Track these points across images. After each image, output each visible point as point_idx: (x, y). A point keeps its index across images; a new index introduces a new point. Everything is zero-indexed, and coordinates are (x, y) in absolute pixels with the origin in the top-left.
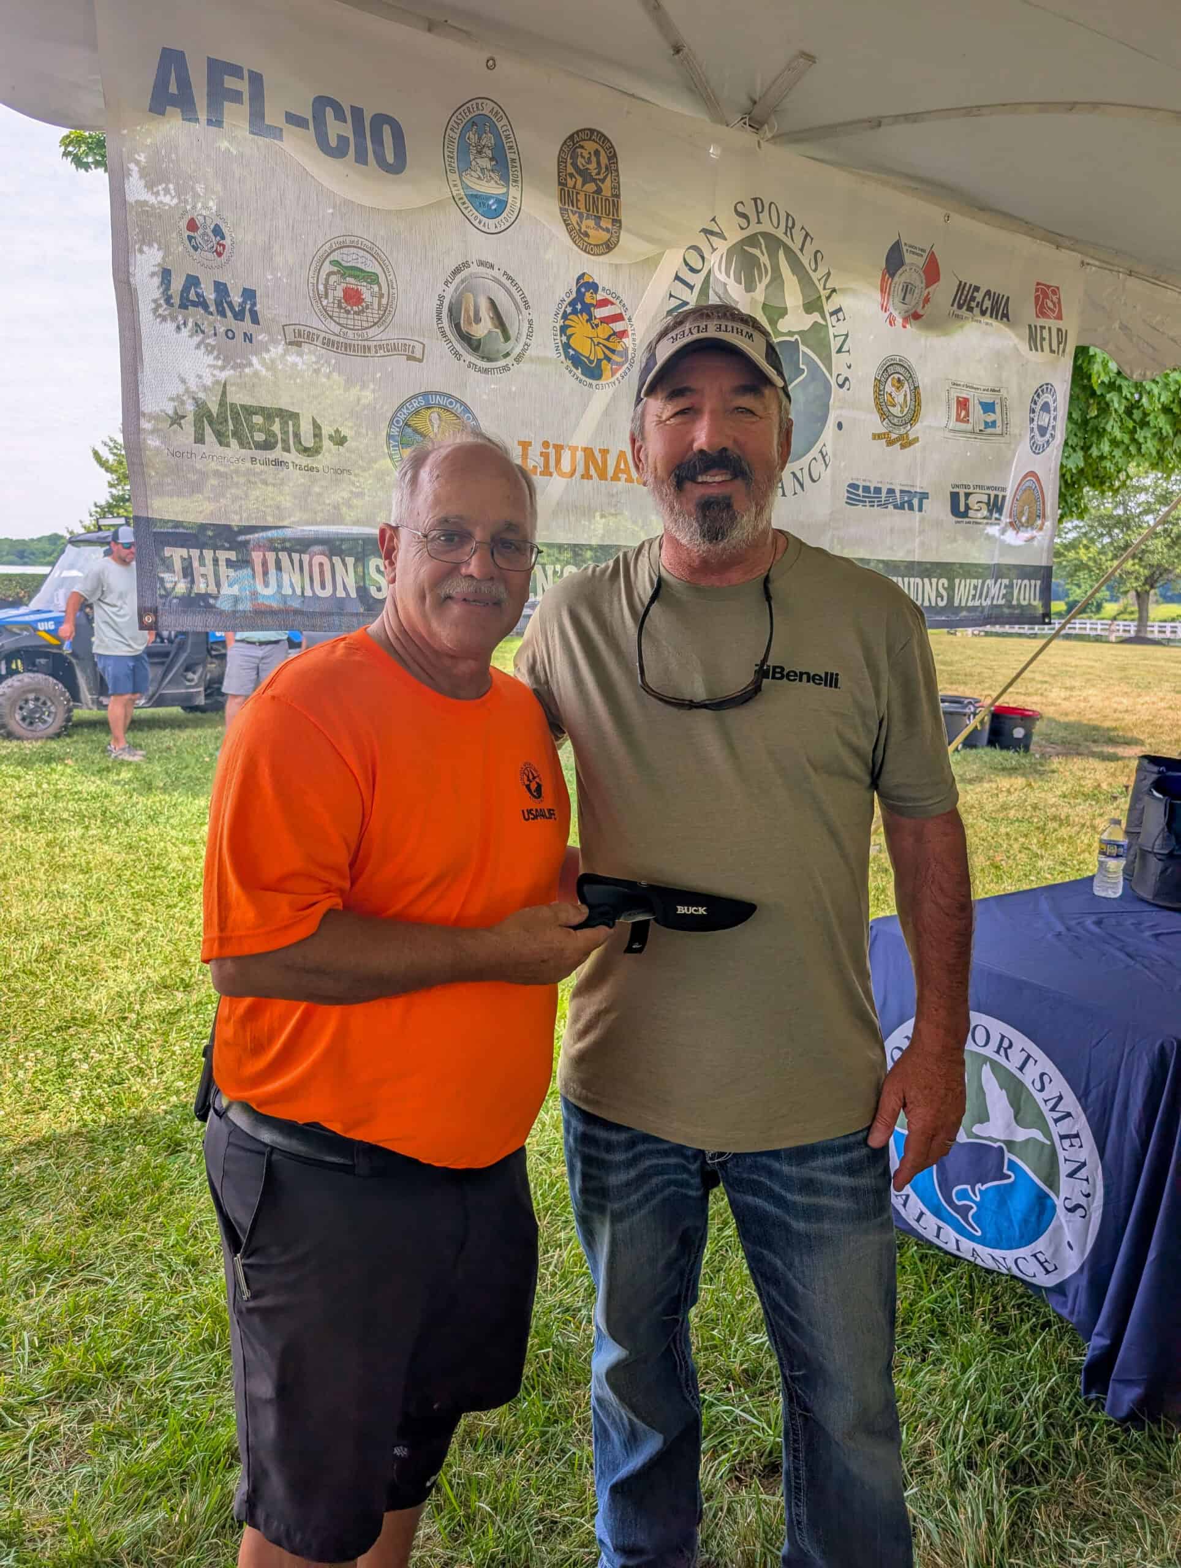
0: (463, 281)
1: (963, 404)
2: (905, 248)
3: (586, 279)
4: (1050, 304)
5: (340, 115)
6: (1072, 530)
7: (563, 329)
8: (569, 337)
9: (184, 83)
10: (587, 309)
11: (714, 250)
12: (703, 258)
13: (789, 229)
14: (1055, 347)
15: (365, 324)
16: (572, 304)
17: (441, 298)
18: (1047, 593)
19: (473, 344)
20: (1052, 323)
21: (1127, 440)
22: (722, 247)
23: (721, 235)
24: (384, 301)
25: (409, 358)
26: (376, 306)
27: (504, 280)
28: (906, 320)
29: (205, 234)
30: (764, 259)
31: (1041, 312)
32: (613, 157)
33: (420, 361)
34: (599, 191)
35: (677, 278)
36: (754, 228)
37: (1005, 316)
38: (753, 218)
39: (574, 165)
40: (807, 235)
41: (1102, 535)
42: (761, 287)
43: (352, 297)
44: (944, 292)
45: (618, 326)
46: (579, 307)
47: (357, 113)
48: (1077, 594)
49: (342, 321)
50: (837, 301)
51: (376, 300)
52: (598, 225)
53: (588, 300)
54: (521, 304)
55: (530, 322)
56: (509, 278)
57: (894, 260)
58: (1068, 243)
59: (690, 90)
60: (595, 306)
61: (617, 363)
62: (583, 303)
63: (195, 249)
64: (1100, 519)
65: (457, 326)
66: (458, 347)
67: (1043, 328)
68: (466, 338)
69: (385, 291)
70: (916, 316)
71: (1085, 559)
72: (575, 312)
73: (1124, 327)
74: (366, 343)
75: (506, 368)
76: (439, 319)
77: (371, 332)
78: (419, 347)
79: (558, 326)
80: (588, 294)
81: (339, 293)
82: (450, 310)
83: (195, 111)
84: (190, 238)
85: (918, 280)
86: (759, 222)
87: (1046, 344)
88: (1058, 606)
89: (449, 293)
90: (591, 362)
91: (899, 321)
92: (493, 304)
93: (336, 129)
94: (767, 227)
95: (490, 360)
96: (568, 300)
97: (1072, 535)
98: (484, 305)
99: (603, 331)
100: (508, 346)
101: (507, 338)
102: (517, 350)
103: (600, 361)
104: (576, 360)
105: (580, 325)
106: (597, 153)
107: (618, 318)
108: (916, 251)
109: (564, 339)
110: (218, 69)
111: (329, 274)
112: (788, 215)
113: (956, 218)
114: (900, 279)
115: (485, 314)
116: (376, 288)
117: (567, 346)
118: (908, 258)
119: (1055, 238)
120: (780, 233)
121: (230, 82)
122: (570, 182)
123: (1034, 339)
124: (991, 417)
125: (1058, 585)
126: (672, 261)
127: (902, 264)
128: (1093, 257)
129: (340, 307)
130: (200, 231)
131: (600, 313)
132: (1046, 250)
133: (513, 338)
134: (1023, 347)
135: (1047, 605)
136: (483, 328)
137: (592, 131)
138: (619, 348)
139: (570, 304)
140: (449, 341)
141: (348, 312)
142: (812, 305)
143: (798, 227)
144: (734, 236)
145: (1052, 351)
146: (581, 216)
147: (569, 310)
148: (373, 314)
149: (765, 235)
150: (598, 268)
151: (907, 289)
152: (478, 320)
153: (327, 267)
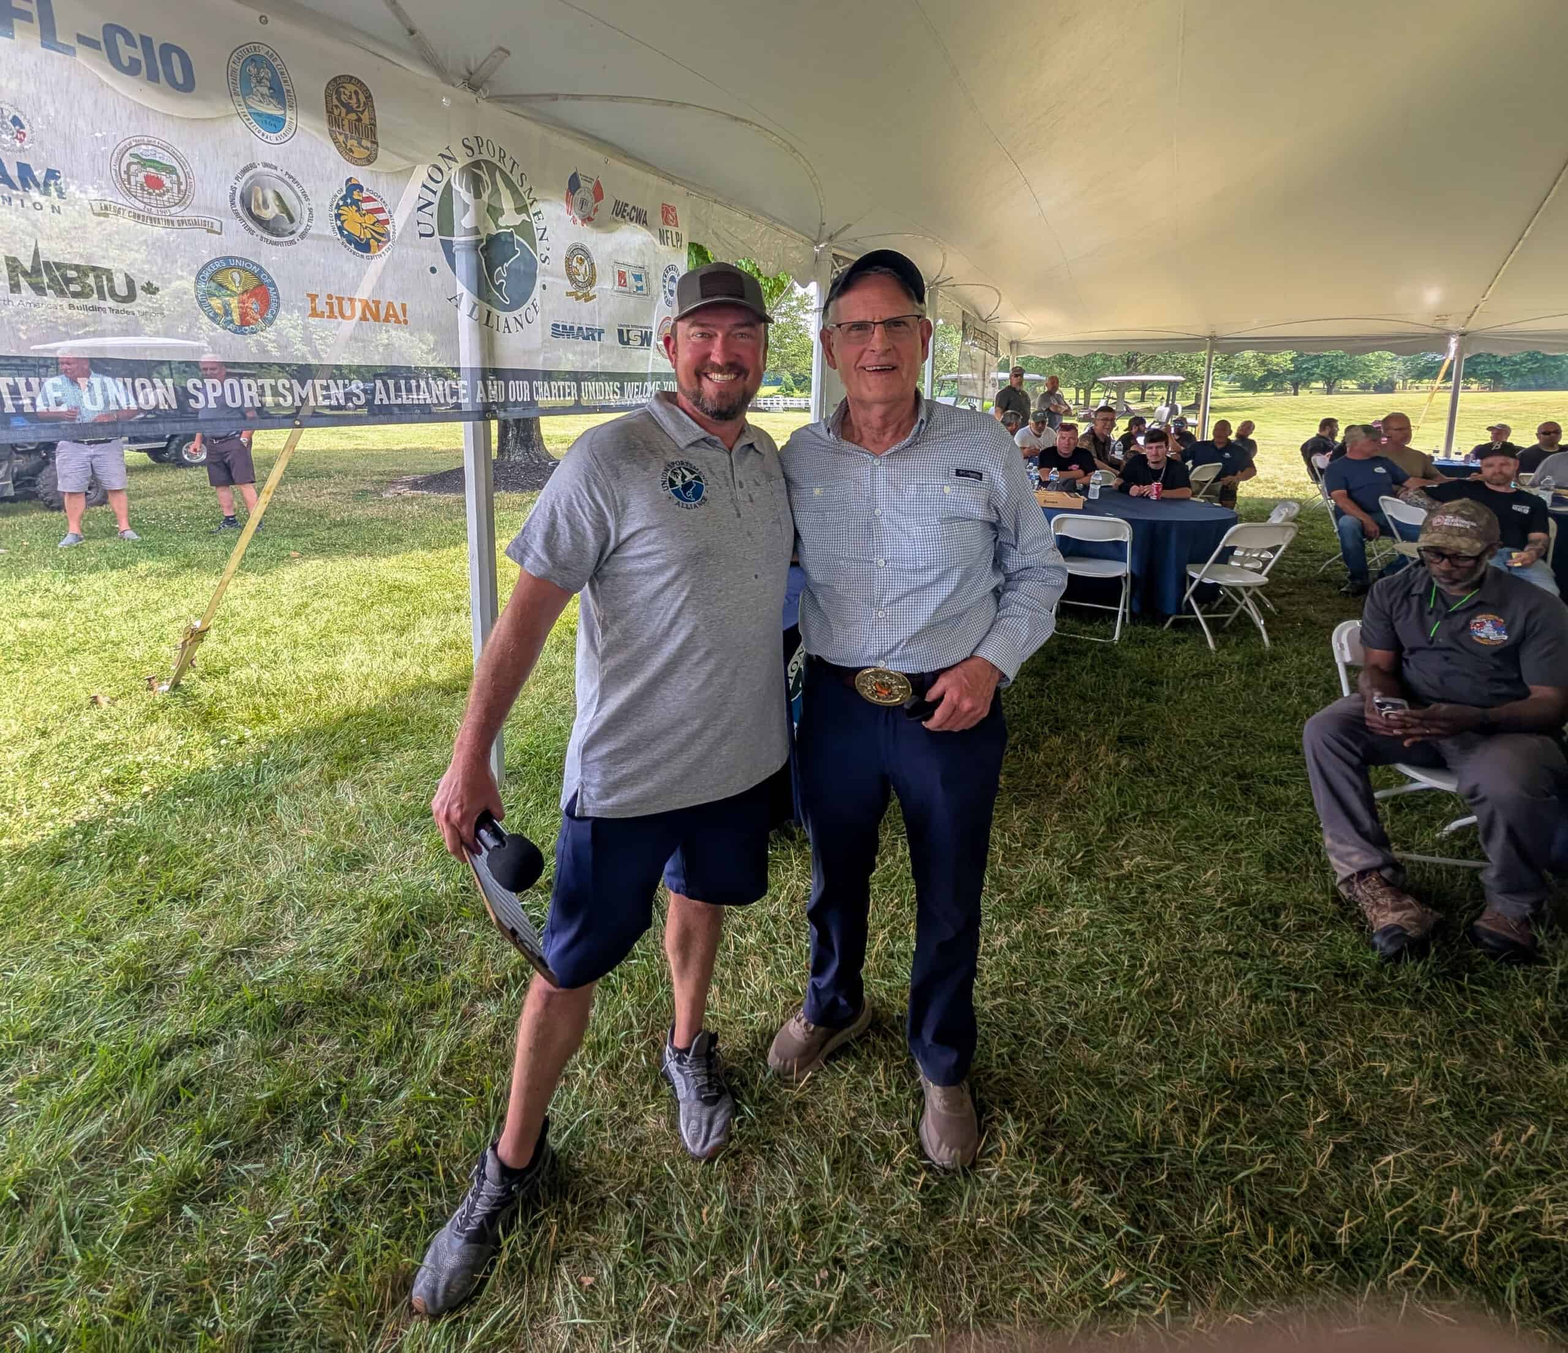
1: (622, 275)
2: (580, 177)
3: (354, 182)
4: (670, 217)
5: (130, 41)
7: (338, 216)
8: (343, 222)
10: (355, 203)
11: (450, 169)
12: (441, 172)
13: (502, 158)
14: (675, 243)
15: (167, 204)
16: (344, 198)
17: (234, 189)
19: (265, 225)
20: (673, 229)
23: (454, 160)
24: (183, 187)
25: (209, 231)
26: (175, 190)
27: (286, 178)
28: (584, 221)
30: (486, 177)
31: (665, 221)
32: (369, 97)
34: (359, 120)
35: (424, 186)
36: (478, 157)
37: (645, 223)
38: (476, 151)
39: (339, 99)
40: (515, 163)
42: (485, 197)
44: (606, 205)
45: (382, 216)
46: (349, 201)
47: (146, 41)
49: (145, 200)
50: (538, 206)
51: (175, 186)
52: (359, 143)
53: (356, 197)
54: (302, 197)
56: (290, 177)
57: (574, 184)
58: (678, 181)
59: (424, 59)
60: (362, 202)
61: (382, 242)
62: (352, 199)
65: (249, 210)
66: (250, 225)
67: (667, 231)
68: (258, 219)
69: (183, 179)
70: (590, 219)
72: (346, 204)
73: (714, 233)
74: (170, 218)
75: (292, 242)
78: (217, 224)
79: (333, 214)
80: (355, 193)
81: (141, 178)
82: (242, 197)
85: (590, 198)
86: (481, 152)
87: (670, 241)
89: (240, 186)
90: (362, 240)
91: (579, 221)
92: (279, 197)
93: (126, 52)
94: (486, 156)
95: (278, 236)
96: (340, 196)
98: (270, 196)
99: (369, 219)
100: (294, 227)
101: (292, 220)
103: (368, 240)
105: (350, 213)
106: (356, 93)
108: (588, 180)
109: (339, 224)
111: (129, 165)
112: (501, 150)
113: (612, 161)
114: (578, 196)
115: (272, 202)
116: (174, 177)
117: (341, 229)
118: (583, 183)
119: (671, 178)
120: (495, 160)
122: (336, 112)
123: (663, 238)
124: (639, 284)
126: (420, 172)
127: (579, 187)
128: (693, 191)
129: (142, 189)
131: (365, 206)
132: (666, 184)
133: (297, 222)
134: (656, 242)
136: (271, 212)
137: (351, 77)
138: (382, 232)
139: (342, 199)
140: (242, 220)
141: (150, 194)
142: (521, 209)
143: (508, 157)
145: (674, 246)
146: (346, 136)
147: (341, 203)
148: (174, 197)
150: (361, 175)
151: (583, 202)
152: (267, 207)
153: (127, 159)
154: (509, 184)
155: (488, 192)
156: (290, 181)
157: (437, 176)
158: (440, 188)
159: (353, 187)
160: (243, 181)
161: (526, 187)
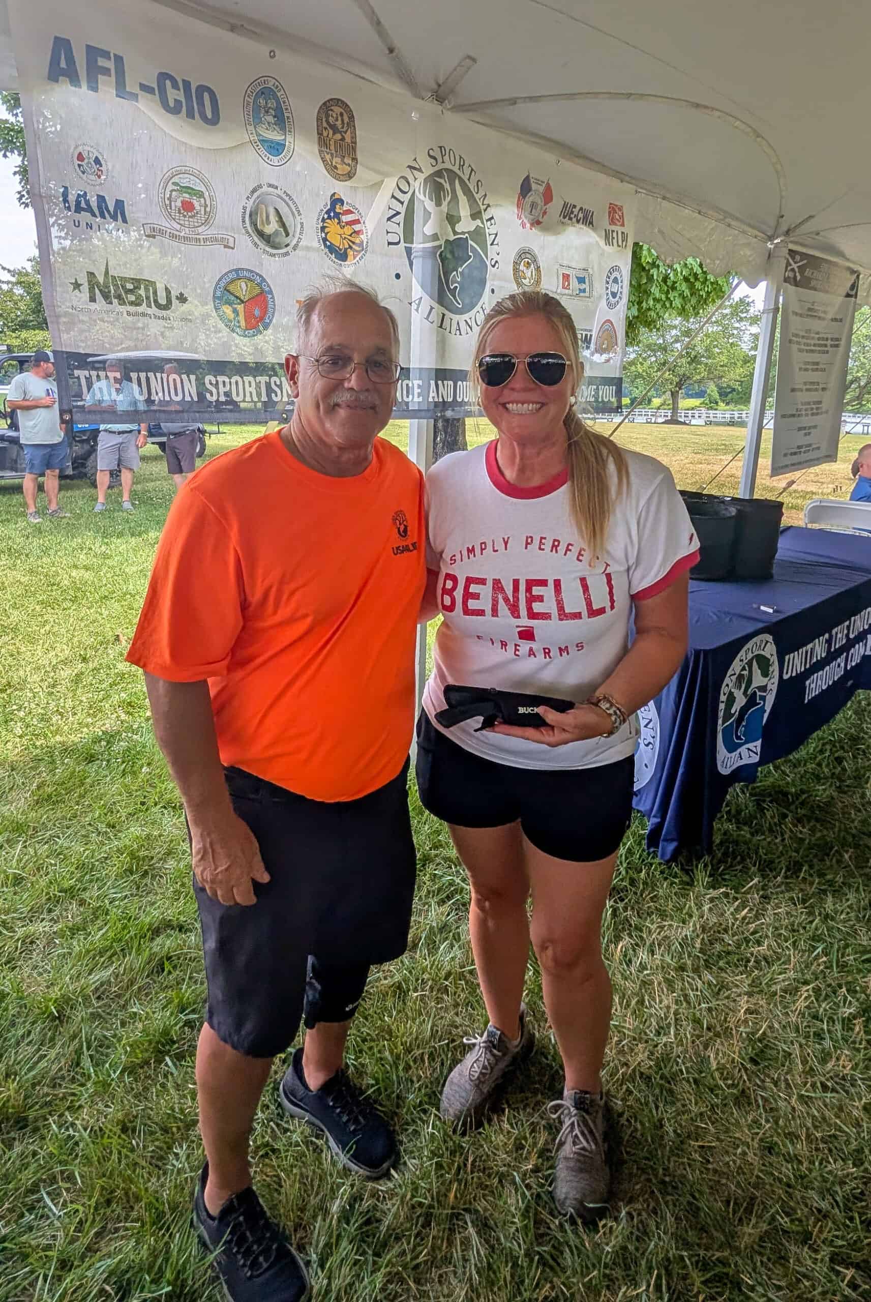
0: (258, 197)
1: (566, 279)
2: (532, 180)
3: (336, 196)
4: (617, 217)
5: (175, 85)
6: (632, 353)
7: (323, 228)
8: (326, 234)
9: (71, 60)
10: (337, 215)
11: (416, 179)
12: (408, 183)
13: (461, 166)
14: (620, 243)
15: (196, 224)
16: (328, 212)
17: (244, 208)
18: (619, 394)
19: (267, 239)
20: (620, 229)
21: (664, 299)
22: (421, 177)
23: (420, 170)
24: (208, 209)
25: (226, 247)
26: (203, 212)
27: (284, 196)
28: (532, 225)
29: (89, 163)
30: (447, 186)
31: (612, 222)
32: (352, 118)
33: (233, 248)
34: (343, 140)
35: (393, 197)
36: (440, 166)
37: (591, 223)
38: (440, 160)
39: (327, 122)
40: (472, 170)
41: (650, 356)
42: (445, 204)
43: (188, 207)
44: (555, 206)
45: (357, 227)
46: (332, 214)
47: (187, 85)
48: (636, 393)
49: (182, 222)
50: (491, 212)
51: (203, 209)
52: (343, 161)
53: (338, 210)
54: (296, 213)
55: (302, 224)
56: (288, 195)
57: (526, 188)
58: (627, 179)
59: (399, 76)
60: (343, 214)
61: (357, 251)
62: (335, 212)
63: (83, 173)
64: (649, 347)
65: (255, 226)
66: (256, 239)
67: (613, 231)
68: (261, 234)
69: (208, 202)
70: (538, 223)
71: (641, 371)
72: (329, 218)
73: (660, 231)
74: (198, 237)
75: (286, 254)
76: (244, 221)
77: (200, 230)
78: (231, 240)
79: (319, 226)
80: (338, 206)
81: (179, 204)
82: (250, 216)
83: (79, 81)
84: (79, 166)
85: (540, 201)
86: (443, 162)
87: (615, 241)
88: (626, 401)
89: (250, 205)
90: (341, 250)
91: (528, 225)
92: (277, 210)
93: (173, 94)
94: (448, 165)
95: (276, 248)
96: (325, 210)
97: (633, 356)
98: (272, 213)
99: (348, 230)
100: (287, 240)
101: (287, 235)
102: (294, 242)
103: (346, 250)
104: (332, 249)
105: (332, 226)
106: (342, 115)
107: (357, 222)
108: (539, 182)
109: (323, 235)
110: (93, 53)
111: (172, 191)
112: (461, 158)
113: (562, 161)
114: (529, 199)
115: (273, 218)
116: (202, 201)
117: (325, 240)
118: (534, 186)
119: (620, 176)
120: (456, 169)
121: (102, 62)
122: (325, 133)
123: (608, 238)
124: (582, 287)
125: (626, 388)
126: (390, 184)
127: (530, 190)
128: (641, 188)
129: (179, 213)
130: (86, 161)
131: (345, 218)
132: (615, 183)
133: (291, 235)
134: (602, 243)
135: (619, 401)
136: (271, 228)
137: (338, 100)
138: (357, 241)
139: (326, 213)
140: (250, 235)
141: (185, 216)
142: (476, 215)
143: (466, 165)
144: (428, 171)
145: (619, 246)
146: (332, 155)
147: (326, 216)
148: (202, 217)
149: (446, 170)
150: (341, 189)
151: (533, 205)
152: (268, 222)
153: (170, 187)
154: (467, 192)
155: (448, 199)
156: (287, 199)
157: (405, 187)
158: (406, 198)
159: (336, 201)
160: (252, 201)
161: (481, 193)
